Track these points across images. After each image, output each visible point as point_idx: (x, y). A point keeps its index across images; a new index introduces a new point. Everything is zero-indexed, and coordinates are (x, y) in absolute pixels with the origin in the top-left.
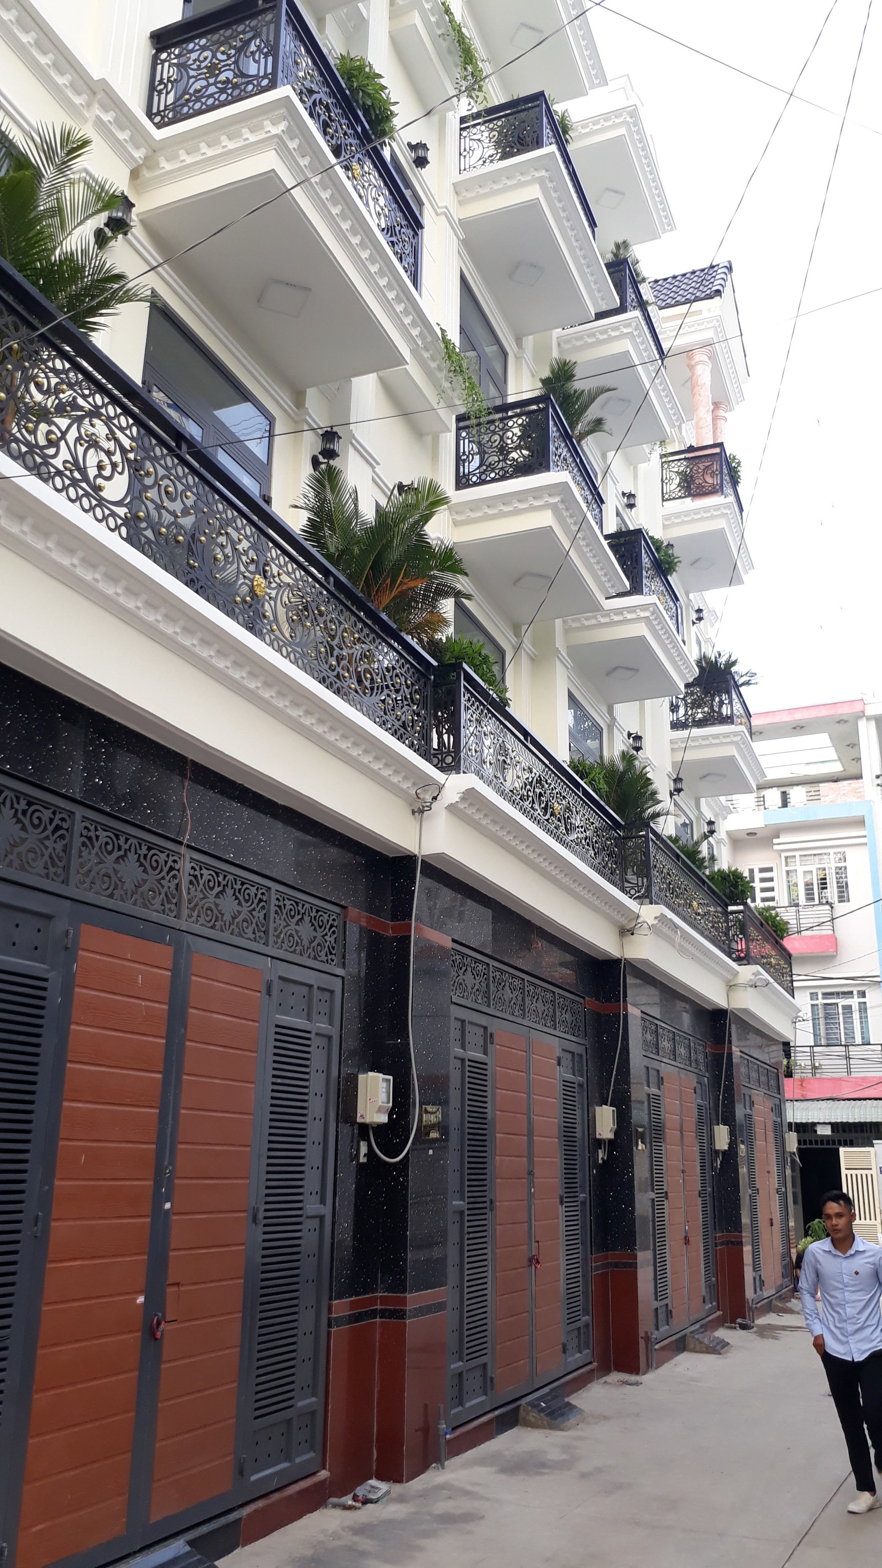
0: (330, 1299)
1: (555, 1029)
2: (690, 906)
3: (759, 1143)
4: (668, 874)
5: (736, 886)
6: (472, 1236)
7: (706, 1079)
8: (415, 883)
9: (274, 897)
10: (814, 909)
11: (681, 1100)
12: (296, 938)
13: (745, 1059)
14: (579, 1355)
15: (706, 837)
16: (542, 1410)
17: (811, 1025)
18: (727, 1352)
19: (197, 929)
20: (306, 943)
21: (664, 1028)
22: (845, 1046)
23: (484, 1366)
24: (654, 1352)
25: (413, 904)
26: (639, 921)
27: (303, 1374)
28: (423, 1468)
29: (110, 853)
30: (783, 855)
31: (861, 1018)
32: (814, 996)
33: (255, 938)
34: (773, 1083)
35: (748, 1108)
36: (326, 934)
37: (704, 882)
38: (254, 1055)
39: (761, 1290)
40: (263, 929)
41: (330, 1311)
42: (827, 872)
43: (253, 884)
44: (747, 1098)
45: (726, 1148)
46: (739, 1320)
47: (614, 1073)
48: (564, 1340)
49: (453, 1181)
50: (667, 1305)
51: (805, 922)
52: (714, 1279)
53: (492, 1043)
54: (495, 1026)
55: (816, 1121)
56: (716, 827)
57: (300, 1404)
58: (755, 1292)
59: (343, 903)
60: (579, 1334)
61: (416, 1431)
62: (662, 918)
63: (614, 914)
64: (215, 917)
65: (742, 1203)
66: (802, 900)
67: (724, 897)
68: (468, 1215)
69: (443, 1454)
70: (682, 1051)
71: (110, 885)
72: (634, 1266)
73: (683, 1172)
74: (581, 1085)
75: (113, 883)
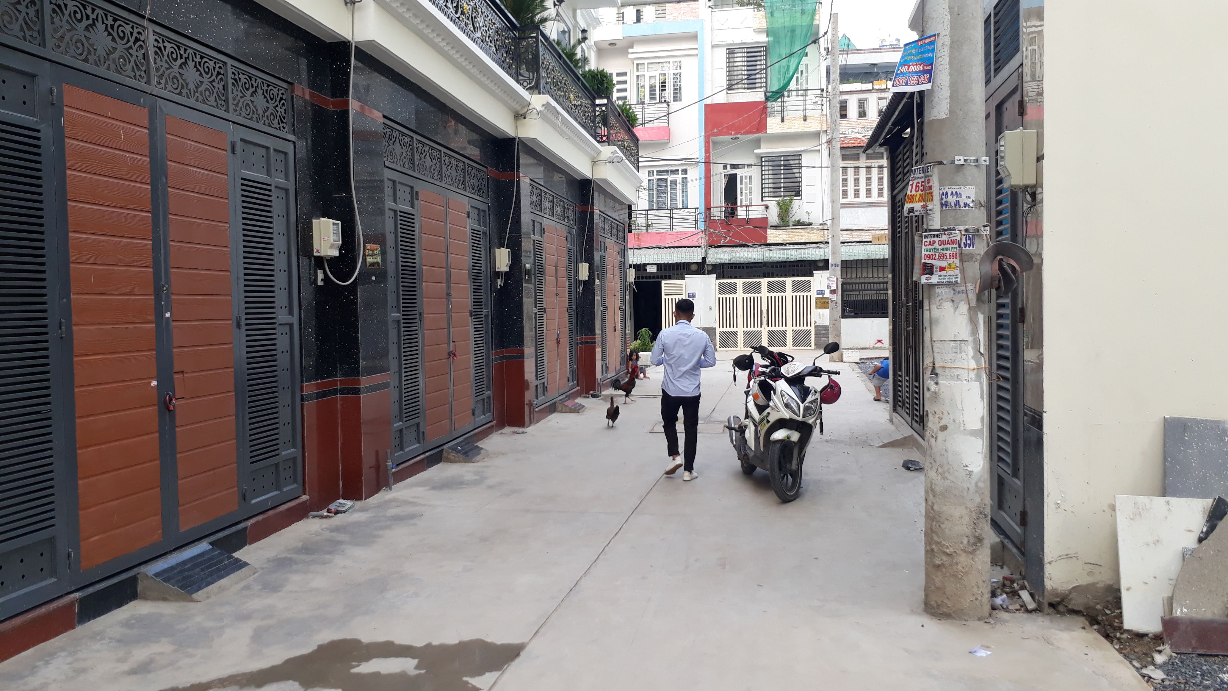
0: (302, 382)
1: (465, 190)
2: (568, 98)
3: (610, 276)
4: (553, 70)
5: (602, 83)
6: (406, 337)
7: (574, 230)
8: (350, 66)
9: (230, 71)
10: (656, 106)
11: (557, 245)
12: (252, 107)
13: (602, 216)
14: (483, 416)
15: (580, 42)
16: (459, 451)
17: (648, 194)
18: (583, 411)
19: (166, 94)
20: (260, 112)
21: (545, 192)
22: (670, 209)
23: (418, 425)
24: (535, 413)
25: (349, 83)
26: (530, 107)
27: (285, 433)
28: (377, 490)
29: (80, 21)
30: (636, 62)
31: (683, 189)
32: (650, 173)
33: (217, 105)
34: (620, 234)
35: (603, 251)
36: (277, 106)
37: (579, 79)
38: (226, 201)
39: (606, 373)
40: (223, 98)
41: (302, 391)
42: (667, 77)
43: (211, 58)
44: (603, 244)
45: (587, 279)
46: (591, 392)
47: (510, 224)
48: (473, 407)
49: (391, 298)
50: (544, 383)
51: (648, 117)
52: (575, 366)
53: (417, 199)
54: (419, 186)
55: (647, 262)
56: (588, 35)
57: (283, 453)
58: (603, 375)
59: (289, 80)
60: (483, 404)
61: (370, 468)
62: (547, 105)
63: (511, 102)
64: (181, 87)
65: (596, 316)
66: (647, 99)
67: (593, 92)
68: (403, 323)
69: (390, 482)
70: (558, 210)
71: (83, 51)
72: (523, 357)
73: (557, 295)
74: (484, 233)
75: (86, 49)
